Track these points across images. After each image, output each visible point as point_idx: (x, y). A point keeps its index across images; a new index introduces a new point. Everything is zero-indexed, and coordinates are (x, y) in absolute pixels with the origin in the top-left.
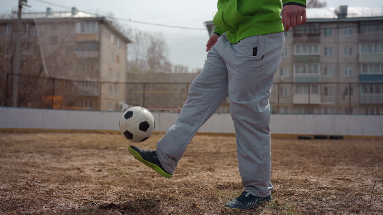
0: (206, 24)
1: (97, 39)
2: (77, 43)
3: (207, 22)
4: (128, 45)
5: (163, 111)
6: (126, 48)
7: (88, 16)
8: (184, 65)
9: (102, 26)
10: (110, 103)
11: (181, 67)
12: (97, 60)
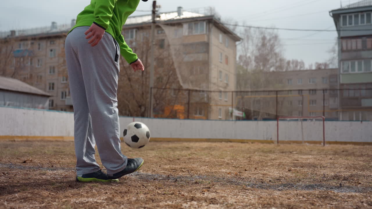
0: (331, 14)
1: (206, 40)
2: (185, 46)
3: (333, 11)
4: (237, 43)
5: (306, 120)
6: (236, 46)
7: (195, 15)
8: (299, 60)
9: (211, 25)
10: (220, 109)
11: (296, 63)
12: (206, 63)
